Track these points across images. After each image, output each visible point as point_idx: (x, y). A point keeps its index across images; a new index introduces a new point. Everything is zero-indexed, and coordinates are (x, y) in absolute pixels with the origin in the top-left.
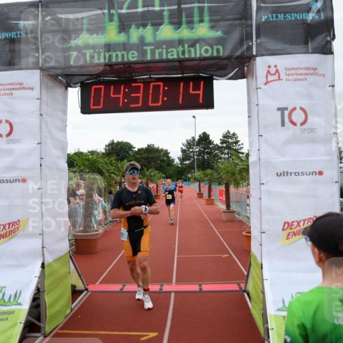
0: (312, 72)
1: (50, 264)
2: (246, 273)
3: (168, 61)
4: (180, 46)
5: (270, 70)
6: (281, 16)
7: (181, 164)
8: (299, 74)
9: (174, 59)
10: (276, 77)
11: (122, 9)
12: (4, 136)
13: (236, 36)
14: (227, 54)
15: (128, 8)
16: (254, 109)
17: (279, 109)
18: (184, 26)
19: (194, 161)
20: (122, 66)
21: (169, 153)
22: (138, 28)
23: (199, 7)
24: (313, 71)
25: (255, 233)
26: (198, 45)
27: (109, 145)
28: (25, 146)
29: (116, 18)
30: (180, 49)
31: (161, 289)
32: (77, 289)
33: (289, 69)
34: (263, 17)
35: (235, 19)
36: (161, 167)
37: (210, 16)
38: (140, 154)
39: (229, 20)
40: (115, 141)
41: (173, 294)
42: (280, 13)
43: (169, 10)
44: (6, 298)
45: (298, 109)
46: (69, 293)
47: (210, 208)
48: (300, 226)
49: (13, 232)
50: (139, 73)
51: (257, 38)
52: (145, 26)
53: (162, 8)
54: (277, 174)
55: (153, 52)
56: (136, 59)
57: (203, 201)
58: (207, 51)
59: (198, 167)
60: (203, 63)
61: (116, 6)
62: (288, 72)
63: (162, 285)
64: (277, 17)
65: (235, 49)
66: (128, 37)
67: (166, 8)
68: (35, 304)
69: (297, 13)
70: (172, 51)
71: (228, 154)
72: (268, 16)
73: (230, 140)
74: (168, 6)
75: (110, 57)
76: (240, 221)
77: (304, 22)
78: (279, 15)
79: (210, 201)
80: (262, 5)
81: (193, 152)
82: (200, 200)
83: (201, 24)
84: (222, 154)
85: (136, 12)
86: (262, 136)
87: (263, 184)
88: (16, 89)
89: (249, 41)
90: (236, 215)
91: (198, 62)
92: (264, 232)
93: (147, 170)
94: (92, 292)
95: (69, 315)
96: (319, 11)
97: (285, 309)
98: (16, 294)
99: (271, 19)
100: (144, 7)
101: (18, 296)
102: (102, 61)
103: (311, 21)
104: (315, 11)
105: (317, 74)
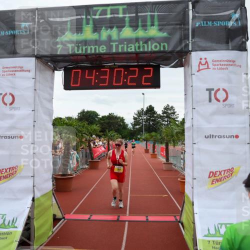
0: (231, 63)
1: (38, 198)
2: (180, 209)
3: (128, 53)
4: (137, 43)
5: (201, 61)
6: (210, 23)
7: (133, 128)
8: (223, 65)
9: (132, 52)
10: (206, 66)
11: (95, 15)
12: (8, 105)
13: (177, 37)
14: (170, 49)
15: (100, 15)
16: (190, 89)
18: (140, 28)
19: (142, 126)
20: (94, 56)
21: (124, 120)
22: (107, 30)
23: (151, 15)
24: (232, 62)
25: (188, 179)
26: (150, 42)
27: (81, 113)
28: (23, 112)
29: (91, 22)
30: (137, 45)
31: (118, 219)
32: (57, 217)
33: (215, 61)
34: (197, 23)
36: (118, 130)
37: (159, 21)
38: (104, 120)
40: (86, 110)
41: (127, 223)
42: (210, 21)
43: (129, 17)
44: (6, 223)
45: (221, 90)
46: (51, 220)
47: (154, 160)
48: (221, 175)
49: (13, 174)
50: (106, 61)
51: (192, 38)
52: (112, 28)
53: (125, 15)
54: (205, 136)
55: (117, 47)
56: (104, 51)
57: (149, 155)
58: (156, 47)
59: (146, 130)
60: (153, 55)
61: (91, 13)
62: (215, 63)
63: (119, 216)
64: (207, 24)
65: (176, 46)
66: (100, 36)
67: (127, 15)
68: (26, 227)
69: (221, 21)
70: (131, 46)
71: (167, 121)
72: (200, 22)
73: (169, 111)
75: (86, 49)
76: (176, 171)
77: (226, 27)
78: (208, 22)
79: (154, 156)
80: (196, 15)
81: (142, 119)
82: (147, 154)
83: (152, 27)
84: (163, 121)
85: (106, 18)
86: (195, 108)
87: (195, 143)
88: (18, 71)
89: (186, 41)
90: (173, 166)
91: (149, 54)
92: (195, 179)
93: (109, 132)
94: (68, 220)
95: (50, 236)
96: (237, 20)
97: (210, 235)
98: (13, 219)
99: (203, 25)
100: (111, 14)
101: (14, 221)
102: (80, 52)
103: (231, 27)
104: (234, 20)
105: (235, 65)
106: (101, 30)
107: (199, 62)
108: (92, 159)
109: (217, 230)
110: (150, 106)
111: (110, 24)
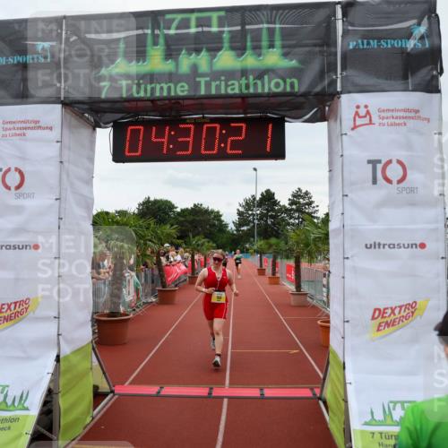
0: (413, 114)
1: (66, 357)
2: (322, 376)
3: (227, 96)
4: (244, 78)
5: (359, 111)
6: (374, 43)
7: (237, 230)
8: (397, 118)
9: (235, 94)
10: (366, 120)
11: (169, 28)
12: (13, 189)
13: (315, 67)
14: (303, 89)
15: (177, 28)
16: (338, 161)
17: (369, 162)
18: (249, 52)
19: (254, 226)
20: (167, 102)
21: (221, 216)
22: (191, 55)
23: (269, 29)
24: (414, 113)
25: (335, 322)
26: (266, 77)
27: (144, 203)
28: (39, 201)
29: (161, 41)
30: (244, 81)
31: (210, 394)
32: (100, 391)
34: (351, 43)
36: (210, 234)
37: (283, 40)
38: (183, 217)
39: (306, 46)
40: (152, 199)
41: (226, 401)
42: (373, 39)
43: (230, 32)
44: (9, 401)
45: (394, 162)
47: (274, 289)
48: (394, 314)
49: (21, 313)
50: (189, 111)
51: (342, 70)
52: (198, 51)
53: (221, 29)
54: (366, 245)
55: (208, 85)
56: (185, 93)
57: (265, 280)
58: (277, 85)
59: (259, 235)
60: (272, 100)
61: (162, 25)
62: (383, 114)
63: (211, 389)
64: (368, 44)
65: (313, 84)
66: (177, 66)
67: (226, 29)
68: (45, 409)
69: (394, 39)
70: (233, 84)
71: (298, 218)
72: (357, 42)
73: (301, 200)
74: (229, 26)
75: (153, 90)
76: (314, 307)
77: (403, 51)
78: (371, 41)
79: (274, 280)
80: (350, 28)
81: (253, 215)
82: (261, 277)
83: (271, 50)
84: (290, 219)
85: (188, 34)
86: (346, 196)
87: (347, 258)
88: (29, 128)
89: (331, 74)
90: (308, 299)
91: (266, 99)
92: (348, 321)
93: (194, 237)
94: (120, 395)
95: (88, 424)
96: (422, 38)
97: (374, 422)
98: (22, 395)
99: (361, 47)
100: (197, 26)
101: (24, 398)
102: (142, 94)
103: (412, 49)
104: (417, 38)
105: (419, 117)
106: (180, 54)
107: (354, 113)
108: (164, 287)
109: (387, 413)
110: (268, 191)
111: (195, 44)
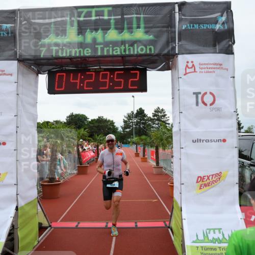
0: (218, 66)
1: (22, 207)
2: (170, 214)
3: (114, 56)
4: (123, 46)
5: (188, 64)
6: (196, 26)
7: (123, 131)
8: (210, 68)
9: (118, 55)
10: (192, 70)
11: (80, 17)
13: (163, 39)
14: (157, 52)
15: (85, 17)
16: (177, 92)
17: (194, 93)
18: (125, 31)
19: (133, 129)
20: (79, 59)
21: (114, 123)
22: (92, 32)
23: (137, 17)
24: (220, 66)
25: (176, 184)
26: (135, 45)
27: (70, 116)
30: (123, 48)
31: (106, 226)
32: (43, 226)
33: (202, 64)
34: (183, 26)
35: (163, 27)
37: (145, 24)
38: (93, 124)
39: (158, 27)
40: (74, 114)
42: (196, 24)
43: (115, 19)
45: (208, 93)
46: (37, 229)
47: (144, 164)
48: (209, 180)
50: (92, 64)
51: (179, 41)
52: (96, 30)
53: (110, 18)
54: (193, 141)
55: (102, 49)
56: (90, 54)
57: (139, 159)
58: (142, 50)
59: (136, 133)
60: (139, 58)
62: (202, 66)
63: (107, 223)
64: (193, 26)
65: (163, 49)
66: (84, 38)
67: (113, 17)
68: (10, 237)
69: (208, 24)
70: (117, 49)
71: (158, 124)
72: (187, 25)
73: (160, 114)
74: (114, 16)
75: (70, 52)
76: (166, 174)
77: (213, 30)
78: (195, 25)
79: (144, 159)
80: (183, 17)
81: (132, 122)
82: (137, 158)
83: (138, 29)
84: (153, 124)
86: (182, 112)
87: (182, 148)
89: (173, 43)
90: (163, 170)
91: (136, 57)
92: (183, 184)
93: (98, 136)
94: (55, 228)
95: (36, 245)
96: (223, 23)
97: (198, 241)
99: (189, 28)
100: (96, 16)
102: (64, 55)
103: (218, 30)
104: (221, 23)
105: (222, 68)
106: (86, 32)
107: (185, 65)
108: (81, 164)
109: (206, 235)
110: (141, 109)
111: (95, 26)
